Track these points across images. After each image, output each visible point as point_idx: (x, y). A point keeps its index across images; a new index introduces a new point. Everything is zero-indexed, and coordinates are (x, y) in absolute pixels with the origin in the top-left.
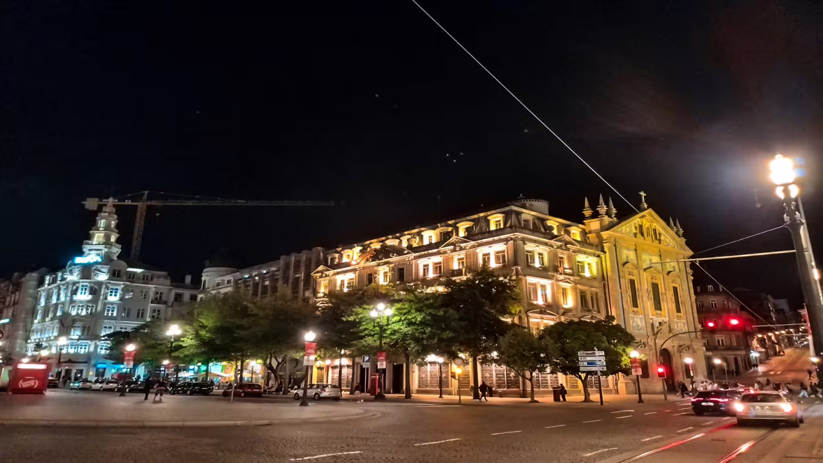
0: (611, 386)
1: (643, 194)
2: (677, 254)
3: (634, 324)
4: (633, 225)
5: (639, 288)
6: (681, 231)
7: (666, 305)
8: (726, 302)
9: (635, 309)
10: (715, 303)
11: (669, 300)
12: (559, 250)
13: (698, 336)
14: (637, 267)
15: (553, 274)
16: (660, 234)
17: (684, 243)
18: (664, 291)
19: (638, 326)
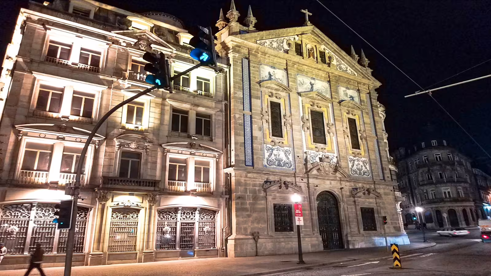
0: (218, 245)
1: (306, 12)
2: (359, 83)
3: (273, 157)
4: (285, 41)
5: (288, 114)
6: (366, 61)
7: (334, 139)
8: (451, 156)
9: (277, 139)
10: (439, 157)
11: (340, 133)
12: (129, 50)
13: (386, 178)
14: (287, 89)
15: (111, 79)
16: (330, 58)
17: (370, 73)
18: (332, 121)
19: (279, 161)
